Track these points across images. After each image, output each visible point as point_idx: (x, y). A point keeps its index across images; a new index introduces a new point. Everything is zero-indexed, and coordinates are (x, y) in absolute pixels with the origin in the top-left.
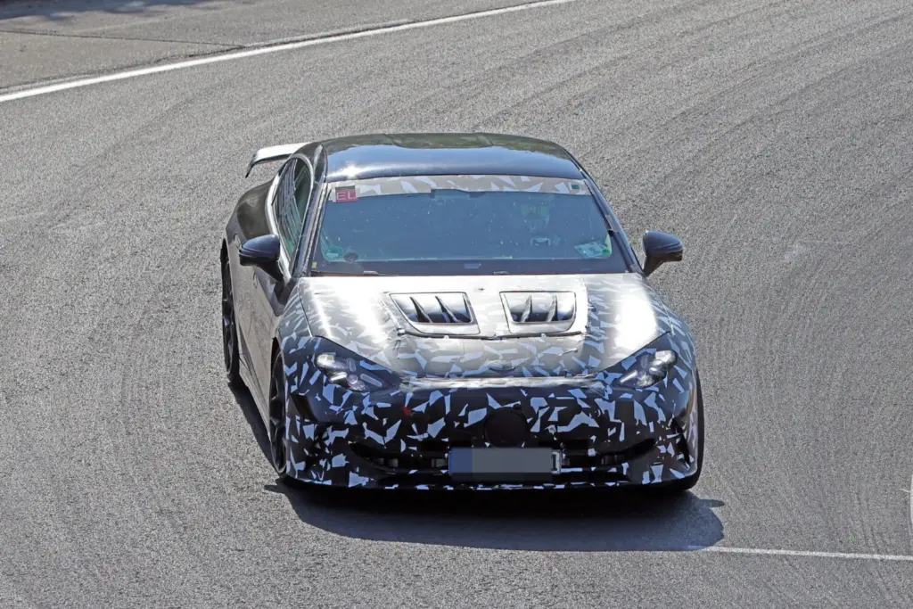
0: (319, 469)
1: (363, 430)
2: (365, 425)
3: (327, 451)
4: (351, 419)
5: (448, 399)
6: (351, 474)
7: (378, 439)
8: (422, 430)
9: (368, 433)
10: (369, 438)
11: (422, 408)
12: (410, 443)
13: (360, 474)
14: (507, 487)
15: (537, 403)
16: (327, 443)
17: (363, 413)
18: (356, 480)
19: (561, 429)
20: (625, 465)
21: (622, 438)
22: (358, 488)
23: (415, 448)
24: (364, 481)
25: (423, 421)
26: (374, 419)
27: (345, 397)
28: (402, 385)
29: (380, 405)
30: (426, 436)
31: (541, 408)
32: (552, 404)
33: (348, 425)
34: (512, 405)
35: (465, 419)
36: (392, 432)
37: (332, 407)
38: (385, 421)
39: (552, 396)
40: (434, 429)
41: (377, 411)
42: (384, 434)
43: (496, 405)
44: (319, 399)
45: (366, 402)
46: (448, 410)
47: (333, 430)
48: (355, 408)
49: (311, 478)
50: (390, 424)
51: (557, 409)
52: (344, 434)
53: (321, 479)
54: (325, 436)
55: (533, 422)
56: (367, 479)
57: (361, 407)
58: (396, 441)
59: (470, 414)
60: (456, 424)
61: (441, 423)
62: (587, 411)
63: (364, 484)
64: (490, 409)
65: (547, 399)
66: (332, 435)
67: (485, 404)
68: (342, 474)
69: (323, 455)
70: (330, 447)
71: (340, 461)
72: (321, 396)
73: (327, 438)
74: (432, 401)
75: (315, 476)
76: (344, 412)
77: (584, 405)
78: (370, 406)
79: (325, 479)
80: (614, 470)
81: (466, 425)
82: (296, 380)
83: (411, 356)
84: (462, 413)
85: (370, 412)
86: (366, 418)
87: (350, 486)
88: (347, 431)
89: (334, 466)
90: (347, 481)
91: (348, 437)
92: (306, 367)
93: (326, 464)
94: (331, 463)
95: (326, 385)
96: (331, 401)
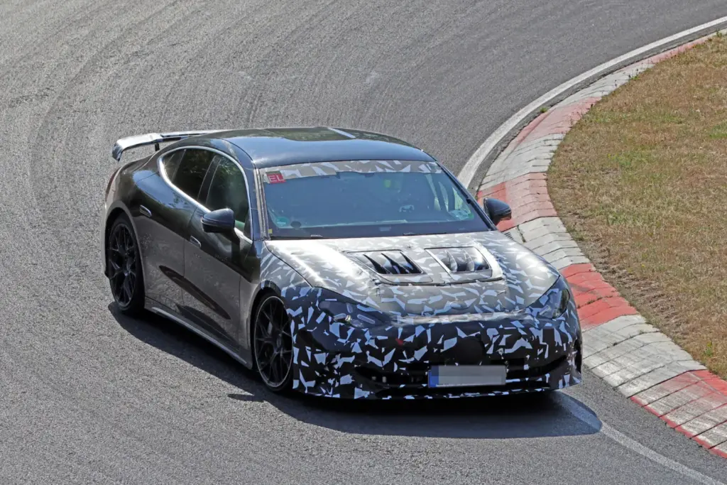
0: (328, 387)
1: (367, 356)
2: (368, 353)
3: (336, 372)
4: (356, 348)
5: (429, 332)
6: (356, 389)
7: (378, 363)
8: (410, 355)
9: (370, 359)
10: (371, 362)
11: (410, 339)
12: (400, 365)
13: (363, 389)
14: (470, 395)
15: (492, 332)
16: (336, 366)
17: (366, 344)
18: (359, 393)
19: (507, 351)
20: (548, 376)
21: (546, 356)
22: (362, 400)
23: (404, 369)
24: (366, 394)
25: (411, 349)
26: (375, 348)
27: (350, 332)
28: (393, 323)
29: (380, 338)
30: (412, 359)
31: (494, 336)
32: (502, 332)
33: (355, 353)
34: (474, 335)
35: (442, 346)
36: (388, 357)
37: (340, 340)
38: (383, 350)
39: (501, 327)
40: (419, 354)
41: (377, 342)
42: (382, 359)
43: (463, 335)
44: (328, 334)
45: (368, 335)
46: (429, 340)
47: (341, 357)
48: (359, 340)
49: (322, 392)
50: (387, 351)
51: (505, 336)
52: (351, 360)
53: (331, 393)
54: (334, 361)
55: (489, 346)
56: (368, 393)
57: (364, 340)
58: (391, 364)
59: (445, 342)
60: (435, 350)
61: (424, 350)
62: (525, 337)
63: (366, 396)
64: (459, 338)
65: (499, 330)
66: (340, 361)
67: (455, 334)
68: (349, 389)
69: (331, 375)
70: (338, 370)
71: (347, 379)
72: (328, 331)
73: (336, 363)
74: (417, 334)
75: (324, 391)
76: (349, 344)
77: (523, 333)
78: (371, 339)
79: (334, 393)
80: (540, 379)
81: (442, 351)
82: (303, 319)
83: (391, 300)
84: (440, 342)
85: (372, 343)
86: (369, 347)
87: (356, 397)
88: (354, 357)
89: (341, 383)
90: (353, 394)
91: (354, 362)
92: (311, 310)
93: (335, 382)
94: (339, 381)
95: (331, 323)
96: (338, 335)
